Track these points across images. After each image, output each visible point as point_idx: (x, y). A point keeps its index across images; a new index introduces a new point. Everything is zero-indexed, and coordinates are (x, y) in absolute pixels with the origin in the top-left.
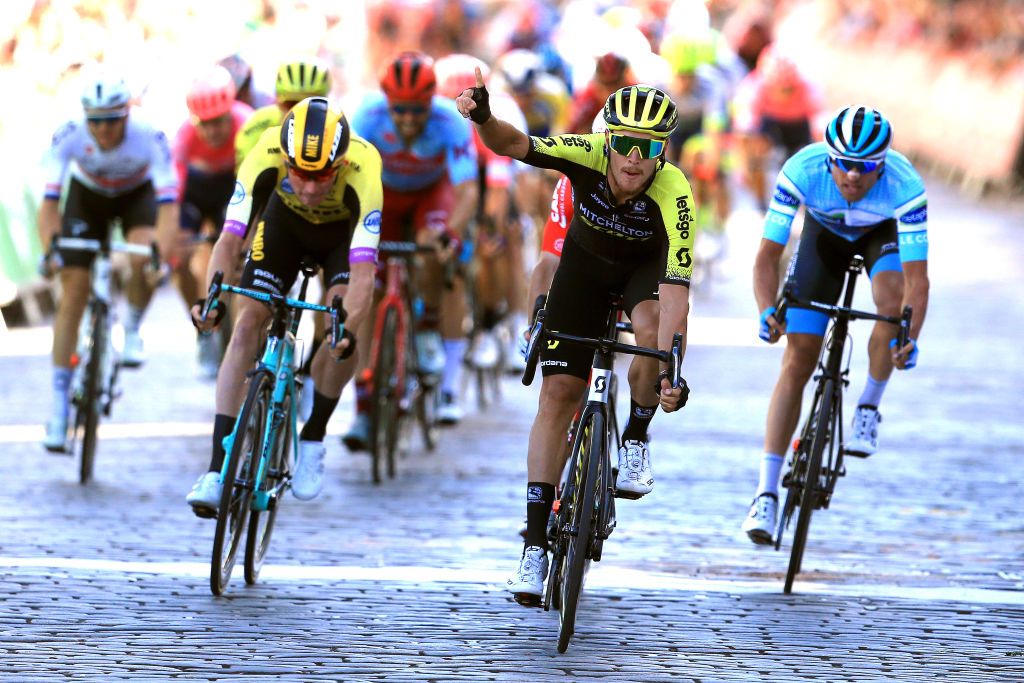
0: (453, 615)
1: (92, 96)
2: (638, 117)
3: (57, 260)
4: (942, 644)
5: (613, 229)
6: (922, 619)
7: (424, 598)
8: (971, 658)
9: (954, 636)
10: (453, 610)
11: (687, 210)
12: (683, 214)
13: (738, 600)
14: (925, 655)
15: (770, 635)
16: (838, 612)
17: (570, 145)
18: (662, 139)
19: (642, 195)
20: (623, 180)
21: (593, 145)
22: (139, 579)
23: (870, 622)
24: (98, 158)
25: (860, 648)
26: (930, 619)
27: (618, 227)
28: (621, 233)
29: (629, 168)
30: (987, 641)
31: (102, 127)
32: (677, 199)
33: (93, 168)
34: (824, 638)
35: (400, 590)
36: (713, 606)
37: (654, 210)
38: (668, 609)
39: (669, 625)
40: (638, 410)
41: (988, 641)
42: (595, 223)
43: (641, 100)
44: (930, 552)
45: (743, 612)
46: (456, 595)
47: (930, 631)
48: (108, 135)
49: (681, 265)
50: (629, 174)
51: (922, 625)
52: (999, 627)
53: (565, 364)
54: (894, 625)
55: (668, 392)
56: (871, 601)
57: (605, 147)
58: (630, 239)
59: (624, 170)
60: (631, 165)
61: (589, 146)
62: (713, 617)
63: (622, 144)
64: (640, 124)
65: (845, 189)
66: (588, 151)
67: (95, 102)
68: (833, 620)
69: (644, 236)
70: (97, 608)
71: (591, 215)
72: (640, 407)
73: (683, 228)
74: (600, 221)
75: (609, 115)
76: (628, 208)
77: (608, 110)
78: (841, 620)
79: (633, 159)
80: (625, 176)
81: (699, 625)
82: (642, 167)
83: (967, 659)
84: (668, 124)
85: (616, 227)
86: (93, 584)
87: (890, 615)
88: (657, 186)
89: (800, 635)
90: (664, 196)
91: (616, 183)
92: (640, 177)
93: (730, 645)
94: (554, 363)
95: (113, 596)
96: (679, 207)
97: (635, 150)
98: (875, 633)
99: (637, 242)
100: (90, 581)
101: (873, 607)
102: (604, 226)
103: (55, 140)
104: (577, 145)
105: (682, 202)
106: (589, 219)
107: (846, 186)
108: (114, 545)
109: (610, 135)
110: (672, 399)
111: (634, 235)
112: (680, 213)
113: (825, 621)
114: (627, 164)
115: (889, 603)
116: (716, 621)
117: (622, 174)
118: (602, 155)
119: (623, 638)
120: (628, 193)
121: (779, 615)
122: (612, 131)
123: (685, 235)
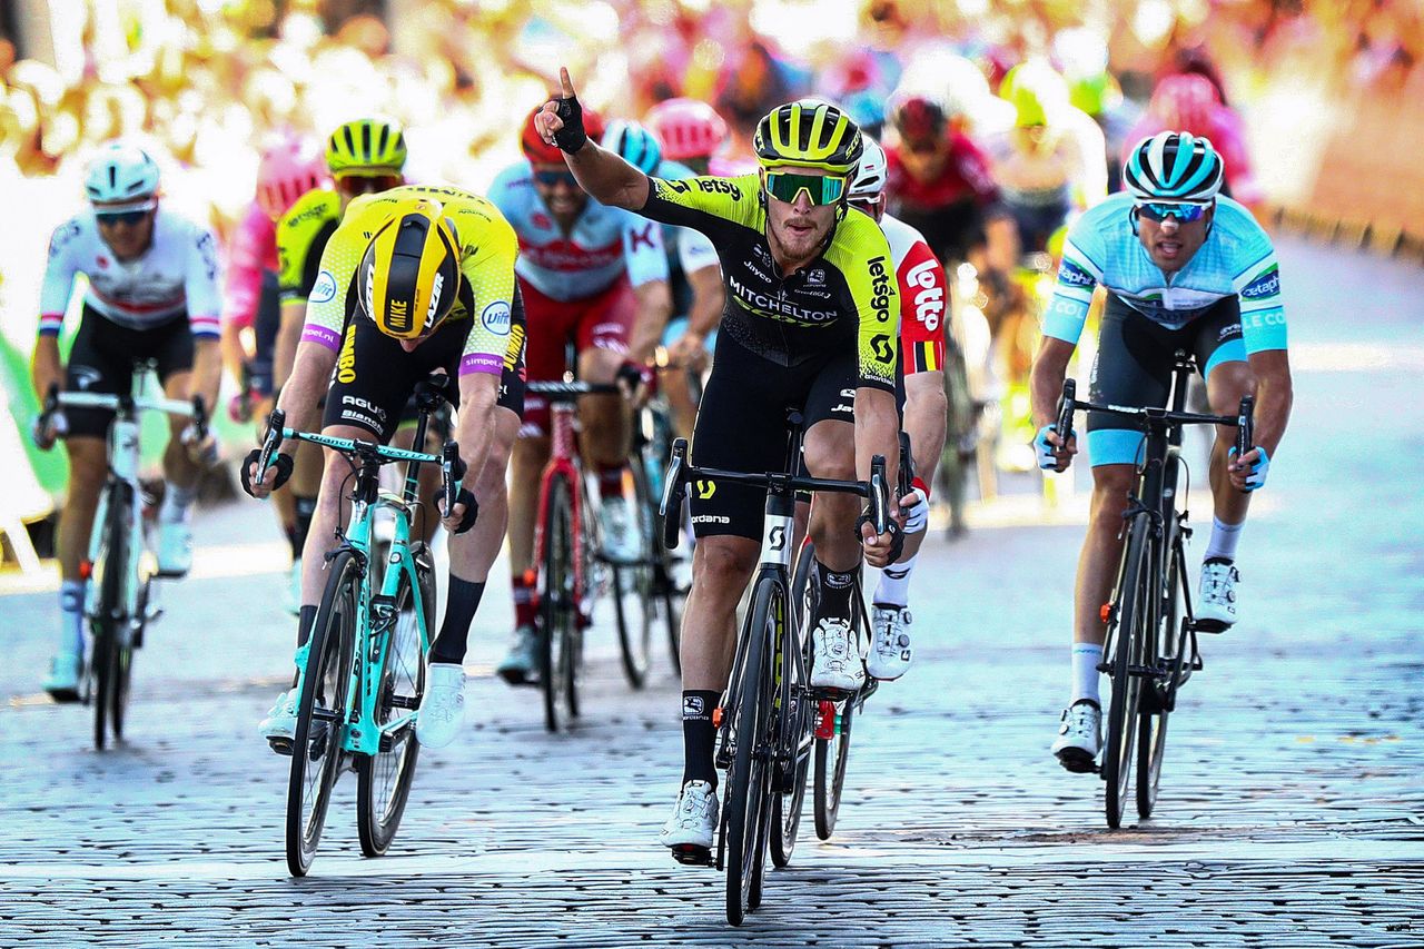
0: (569, 916)
1: (102, 182)
2: (803, 144)
3: (60, 422)
4: (1295, 920)
5: (780, 313)
6: (1277, 887)
7: (531, 894)
8: (1333, 937)
9: (1316, 909)
10: (570, 909)
11: (884, 279)
12: (879, 284)
13: (1004, 874)
14: (1264, 937)
15: (1039, 921)
16: (1151, 883)
17: (710, 190)
18: (842, 175)
19: (818, 258)
20: (789, 238)
21: (742, 191)
22: (108, 888)
23: (1196, 895)
24: (116, 272)
25: (1168, 932)
26: (1286, 887)
27: (786, 309)
28: (792, 316)
29: (796, 220)
30: (1365, 913)
31: (120, 227)
32: (869, 262)
33: (109, 287)
34: (1120, 920)
35: (497, 885)
36: (961, 884)
37: (836, 280)
38: (894, 891)
39: (890, 915)
40: (831, 577)
41: (1367, 912)
42: (753, 304)
43: (807, 120)
44: (1320, 794)
45: (1007, 891)
46: (580, 888)
47: (1282, 903)
48: (128, 237)
49: (878, 358)
50: (797, 229)
51: (1275, 895)
52: (1387, 891)
53: (726, 520)
54: (1230, 897)
55: (872, 541)
56: (1203, 866)
57: (760, 193)
58: (806, 325)
59: (788, 224)
60: (798, 215)
61: (737, 192)
62: (960, 900)
63: (784, 187)
64: (807, 155)
65: (1159, 252)
66: (736, 199)
67: (108, 194)
68: (1139, 895)
69: (825, 320)
70: (36, 931)
71: (746, 294)
72: (833, 573)
73: (880, 306)
74: (760, 300)
75: (762, 146)
76: (799, 280)
77: (760, 140)
78: (1152, 895)
79: (801, 207)
80: (790, 231)
81: (936, 911)
82: (814, 217)
83: (1327, 939)
84: (848, 153)
85: (783, 308)
86: (39, 897)
87: (1228, 884)
88: (840, 245)
89: (1084, 919)
90: (850, 258)
91: (779, 245)
92: (813, 232)
93: (971, 937)
94: (710, 519)
95: (62, 913)
96: (873, 274)
97: (802, 194)
98: (1198, 910)
99: (816, 330)
100: (35, 894)
101: (1207, 875)
102: (767, 309)
103: (53, 251)
104: (719, 191)
105: (876, 266)
106: (745, 298)
107: (1160, 245)
108: (87, 843)
109: (766, 173)
110: (880, 550)
111: (810, 320)
112: (875, 282)
113: (1126, 898)
114: (791, 215)
115: (1229, 866)
116: (964, 905)
117: (785, 230)
118: (757, 206)
119: (813, 936)
120: (798, 257)
121: (1059, 893)
122: (768, 169)
123: (883, 316)
